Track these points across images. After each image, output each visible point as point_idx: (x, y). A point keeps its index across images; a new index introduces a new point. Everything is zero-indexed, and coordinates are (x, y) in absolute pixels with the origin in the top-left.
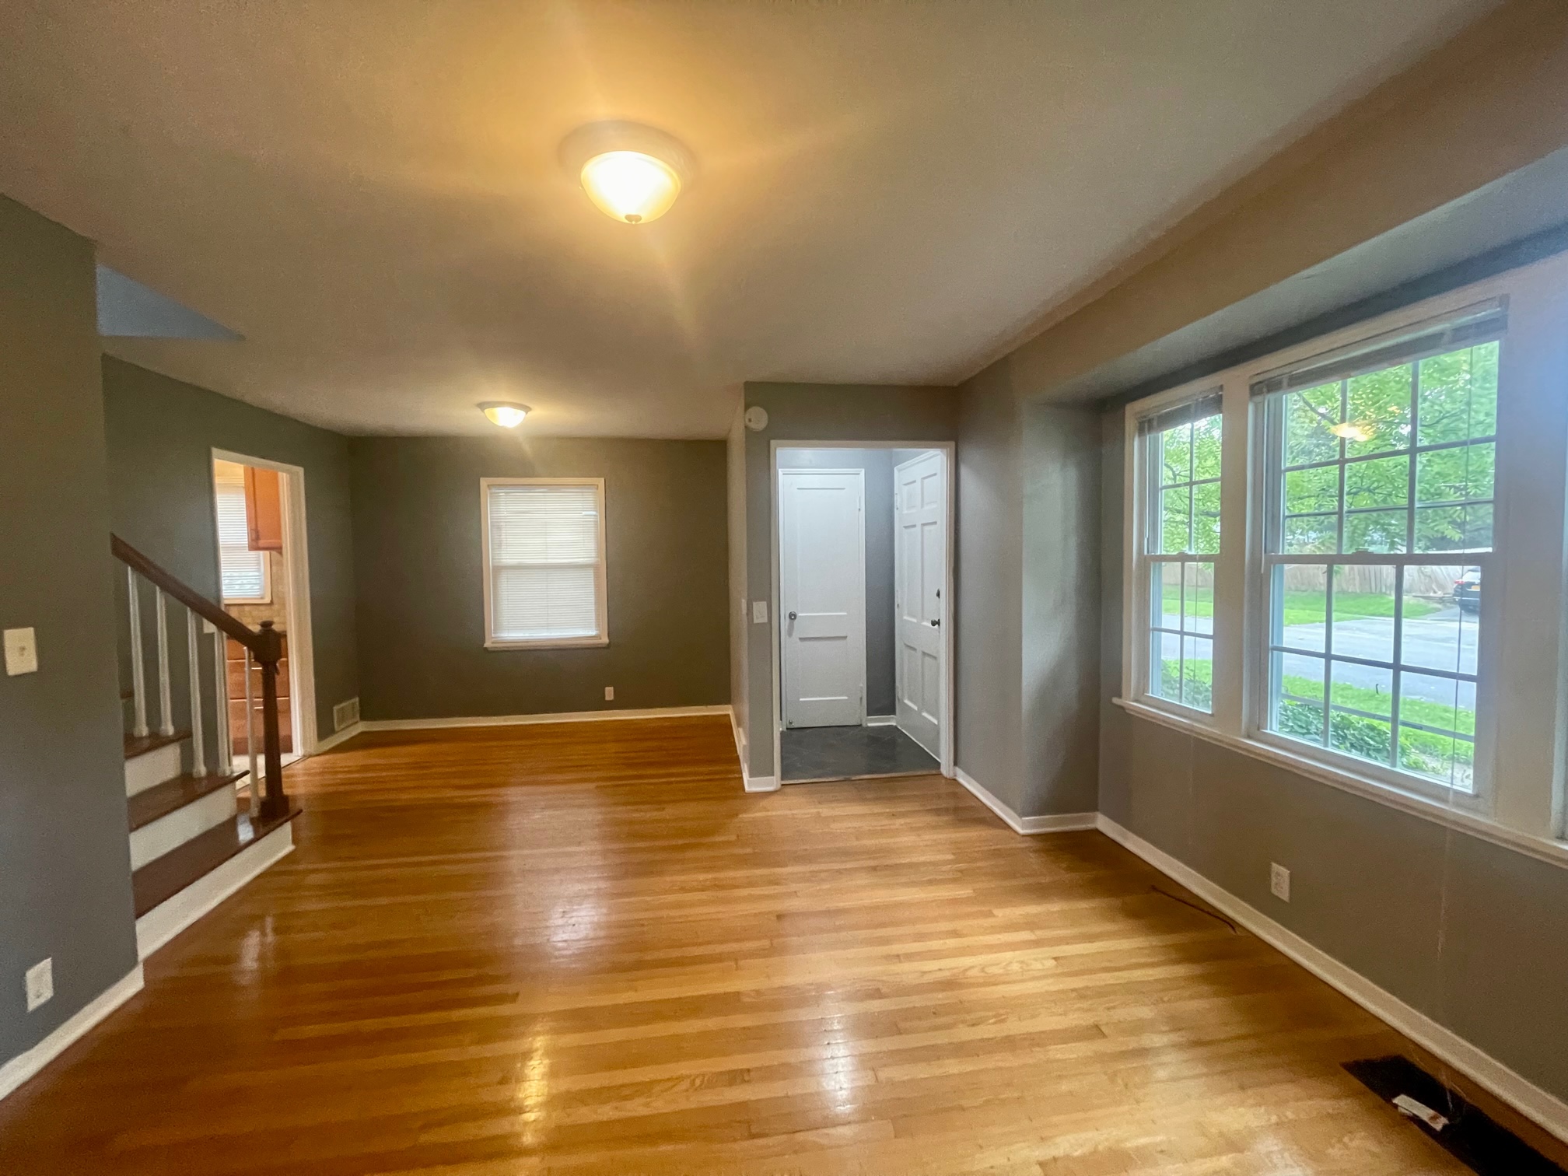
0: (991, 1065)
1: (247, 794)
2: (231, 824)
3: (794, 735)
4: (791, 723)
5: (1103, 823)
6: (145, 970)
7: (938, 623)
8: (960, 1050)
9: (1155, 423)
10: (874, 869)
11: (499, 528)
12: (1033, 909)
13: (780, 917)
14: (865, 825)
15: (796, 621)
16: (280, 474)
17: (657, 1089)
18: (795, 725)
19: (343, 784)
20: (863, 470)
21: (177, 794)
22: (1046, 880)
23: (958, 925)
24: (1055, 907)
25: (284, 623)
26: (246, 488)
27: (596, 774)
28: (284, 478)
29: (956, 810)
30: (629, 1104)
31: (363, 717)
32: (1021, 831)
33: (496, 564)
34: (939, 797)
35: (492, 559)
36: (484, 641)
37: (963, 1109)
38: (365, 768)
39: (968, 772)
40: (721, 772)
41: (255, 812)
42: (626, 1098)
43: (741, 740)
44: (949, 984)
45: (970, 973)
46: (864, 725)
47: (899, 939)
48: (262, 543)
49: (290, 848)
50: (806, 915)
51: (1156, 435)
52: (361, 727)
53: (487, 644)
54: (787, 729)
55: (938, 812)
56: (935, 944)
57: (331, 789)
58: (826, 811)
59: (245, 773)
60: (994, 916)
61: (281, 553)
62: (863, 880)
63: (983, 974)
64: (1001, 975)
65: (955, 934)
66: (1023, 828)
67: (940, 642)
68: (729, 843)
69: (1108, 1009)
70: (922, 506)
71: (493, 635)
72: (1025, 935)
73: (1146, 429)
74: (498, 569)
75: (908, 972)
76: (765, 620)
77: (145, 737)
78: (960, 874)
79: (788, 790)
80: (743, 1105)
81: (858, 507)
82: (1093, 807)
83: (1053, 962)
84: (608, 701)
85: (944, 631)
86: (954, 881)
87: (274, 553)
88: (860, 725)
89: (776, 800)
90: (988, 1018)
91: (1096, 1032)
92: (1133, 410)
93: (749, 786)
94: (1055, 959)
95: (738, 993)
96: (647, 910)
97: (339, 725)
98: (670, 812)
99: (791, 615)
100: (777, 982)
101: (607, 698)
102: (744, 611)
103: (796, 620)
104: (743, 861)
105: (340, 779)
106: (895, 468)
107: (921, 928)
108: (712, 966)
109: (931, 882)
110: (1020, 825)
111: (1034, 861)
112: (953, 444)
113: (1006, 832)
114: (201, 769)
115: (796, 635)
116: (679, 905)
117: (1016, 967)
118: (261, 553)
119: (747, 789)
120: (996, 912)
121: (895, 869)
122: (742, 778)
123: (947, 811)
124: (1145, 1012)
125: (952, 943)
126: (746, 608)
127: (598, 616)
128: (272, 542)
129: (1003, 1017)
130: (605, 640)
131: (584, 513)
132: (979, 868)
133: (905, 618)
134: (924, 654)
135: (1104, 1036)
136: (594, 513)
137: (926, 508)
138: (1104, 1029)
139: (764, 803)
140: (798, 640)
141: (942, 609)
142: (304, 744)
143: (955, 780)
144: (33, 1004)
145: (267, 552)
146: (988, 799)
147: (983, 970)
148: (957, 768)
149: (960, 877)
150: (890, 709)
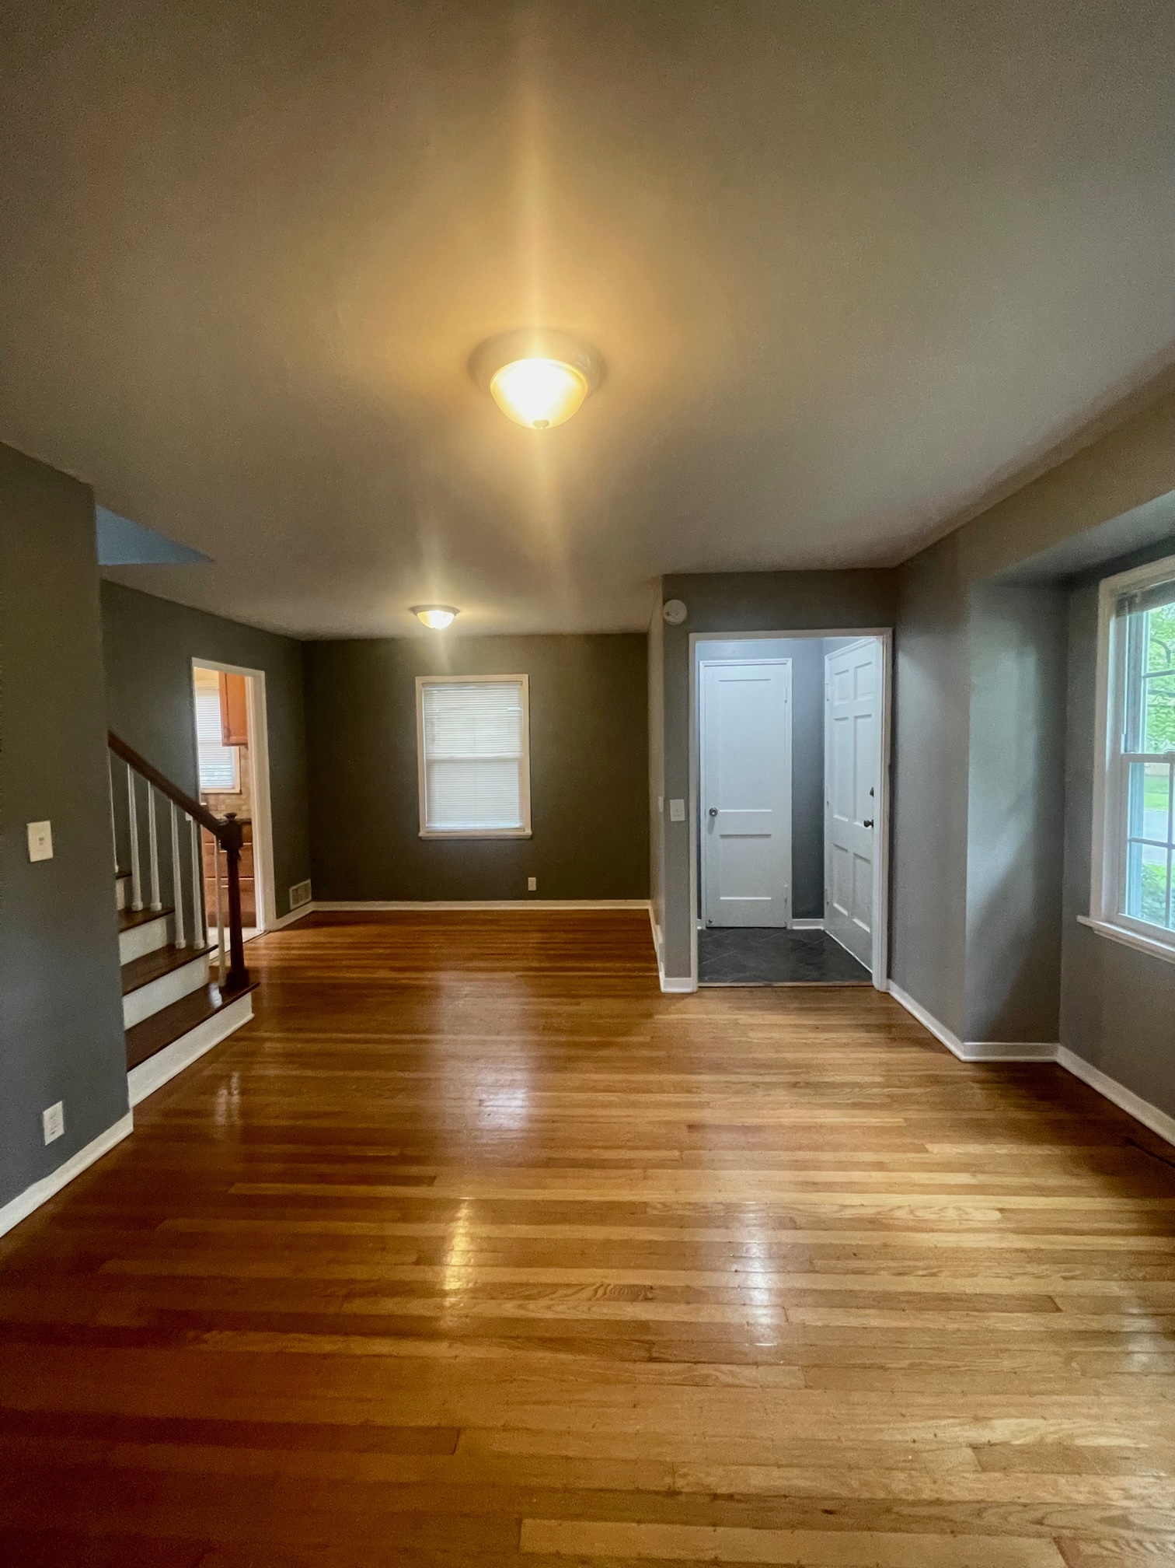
0: (918, 1324)
1: (217, 964)
2: (205, 990)
3: (713, 936)
4: (710, 922)
5: (1065, 1057)
6: (134, 1115)
7: (871, 824)
8: (884, 1301)
9: (1137, 600)
10: (795, 1085)
11: (432, 724)
12: (974, 1149)
13: (692, 1127)
14: (788, 1036)
15: (717, 819)
16: (246, 678)
17: (561, 1292)
18: (714, 924)
19: (296, 960)
20: (791, 659)
21: (162, 961)
22: (990, 1116)
23: (883, 1157)
24: (1003, 1149)
25: (249, 811)
26: (221, 690)
27: (516, 964)
28: (249, 681)
29: (887, 1028)
30: (531, 1305)
31: (316, 897)
32: (963, 1057)
33: (430, 758)
34: (870, 1011)
35: (427, 753)
36: (419, 831)
37: (885, 1369)
38: (315, 946)
39: (904, 987)
40: (640, 970)
41: (222, 982)
42: (529, 1298)
43: (658, 937)
44: (875, 1223)
45: (898, 1214)
46: (789, 928)
47: (817, 1166)
48: (233, 739)
49: (250, 1016)
50: (719, 1128)
51: (1139, 613)
52: (312, 907)
53: (422, 834)
54: (707, 927)
55: (867, 1028)
56: (857, 1176)
57: (286, 964)
58: (743, 1018)
59: (216, 947)
60: (927, 1151)
61: (247, 748)
62: (781, 1095)
63: (911, 1217)
64: (933, 1221)
65: (880, 1166)
66: (966, 1054)
67: (874, 844)
68: (643, 1045)
69: (1065, 1278)
70: (856, 697)
71: (427, 825)
72: (964, 1178)
73: (1127, 608)
74: (431, 763)
75: (827, 1203)
76: (683, 818)
77: (140, 911)
78: (889, 1100)
79: (706, 993)
80: (644, 1326)
81: (785, 699)
82: (1054, 1038)
83: (998, 1215)
84: (531, 891)
85: (879, 830)
86: (881, 1106)
87: (242, 747)
88: (785, 928)
89: (691, 1002)
90: (917, 1268)
91: (1048, 1304)
92: (1108, 588)
93: (665, 987)
94: (1001, 1210)
95: (645, 1203)
96: (558, 1107)
97: (293, 903)
98: (586, 1006)
99: (711, 811)
100: (685, 1197)
101: (530, 889)
102: (661, 809)
103: (717, 816)
104: (653, 1065)
105: (293, 954)
106: (826, 657)
107: (843, 1156)
108: (621, 1172)
109: (856, 1106)
110: (964, 1051)
111: (977, 1094)
112: (889, 630)
113: (947, 1057)
114: (182, 942)
115: (719, 829)
116: (591, 1105)
117: (951, 1214)
118: (233, 747)
119: (663, 989)
120: (929, 1147)
121: (817, 1087)
122: (658, 977)
123: (879, 1028)
124: (1115, 1288)
125: (877, 1176)
126: (663, 806)
127: (521, 807)
128: (240, 739)
129: (934, 1271)
130: (528, 832)
131: (509, 709)
132: (912, 1095)
133: (836, 816)
134: (856, 855)
135: (1058, 1310)
136: (519, 709)
137: (859, 699)
138: (1058, 1301)
139: (680, 1005)
140: (719, 837)
141: (876, 809)
142: (266, 920)
143: (888, 994)
144: (49, 1139)
145: (237, 747)
146: (928, 1020)
147: (912, 1212)
148: (891, 982)
149: (892, 1103)
150: (818, 912)
